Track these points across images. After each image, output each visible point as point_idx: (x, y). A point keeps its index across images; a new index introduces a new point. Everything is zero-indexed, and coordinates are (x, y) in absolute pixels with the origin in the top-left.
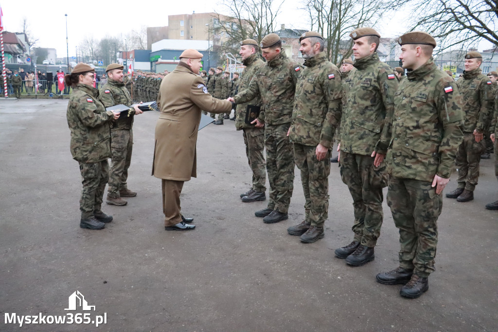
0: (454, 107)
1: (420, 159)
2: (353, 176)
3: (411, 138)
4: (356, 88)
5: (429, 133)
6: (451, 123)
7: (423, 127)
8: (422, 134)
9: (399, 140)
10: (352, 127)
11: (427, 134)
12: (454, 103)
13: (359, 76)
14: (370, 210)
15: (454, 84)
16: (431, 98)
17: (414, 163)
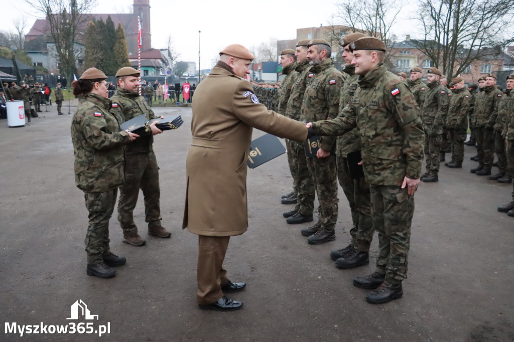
0: (405, 108)
1: (385, 165)
3: (374, 146)
4: (344, 93)
5: (390, 139)
6: (405, 124)
7: (382, 134)
8: (382, 141)
11: (387, 139)
12: (403, 104)
13: (349, 82)
15: (400, 85)
16: (382, 103)
17: (381, 170)
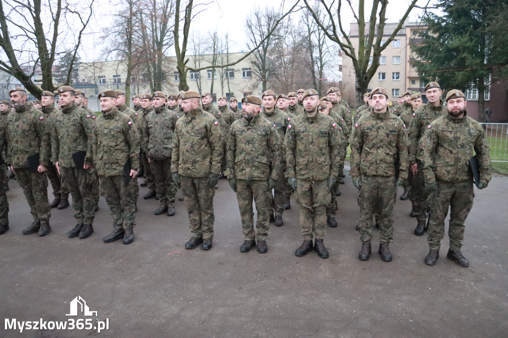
1: (120, 163)
2: (72, 182)
3: (114, 152)
4: (67, 125)
5: (123, 148)
6: (133, 141)
7: (120, 145)
9: (106, 154)
10: (69, 151)
12: (134, 130)
13: (68, 118)
14: (87, 200)
16: (122, 128)
17: (117, 166)
